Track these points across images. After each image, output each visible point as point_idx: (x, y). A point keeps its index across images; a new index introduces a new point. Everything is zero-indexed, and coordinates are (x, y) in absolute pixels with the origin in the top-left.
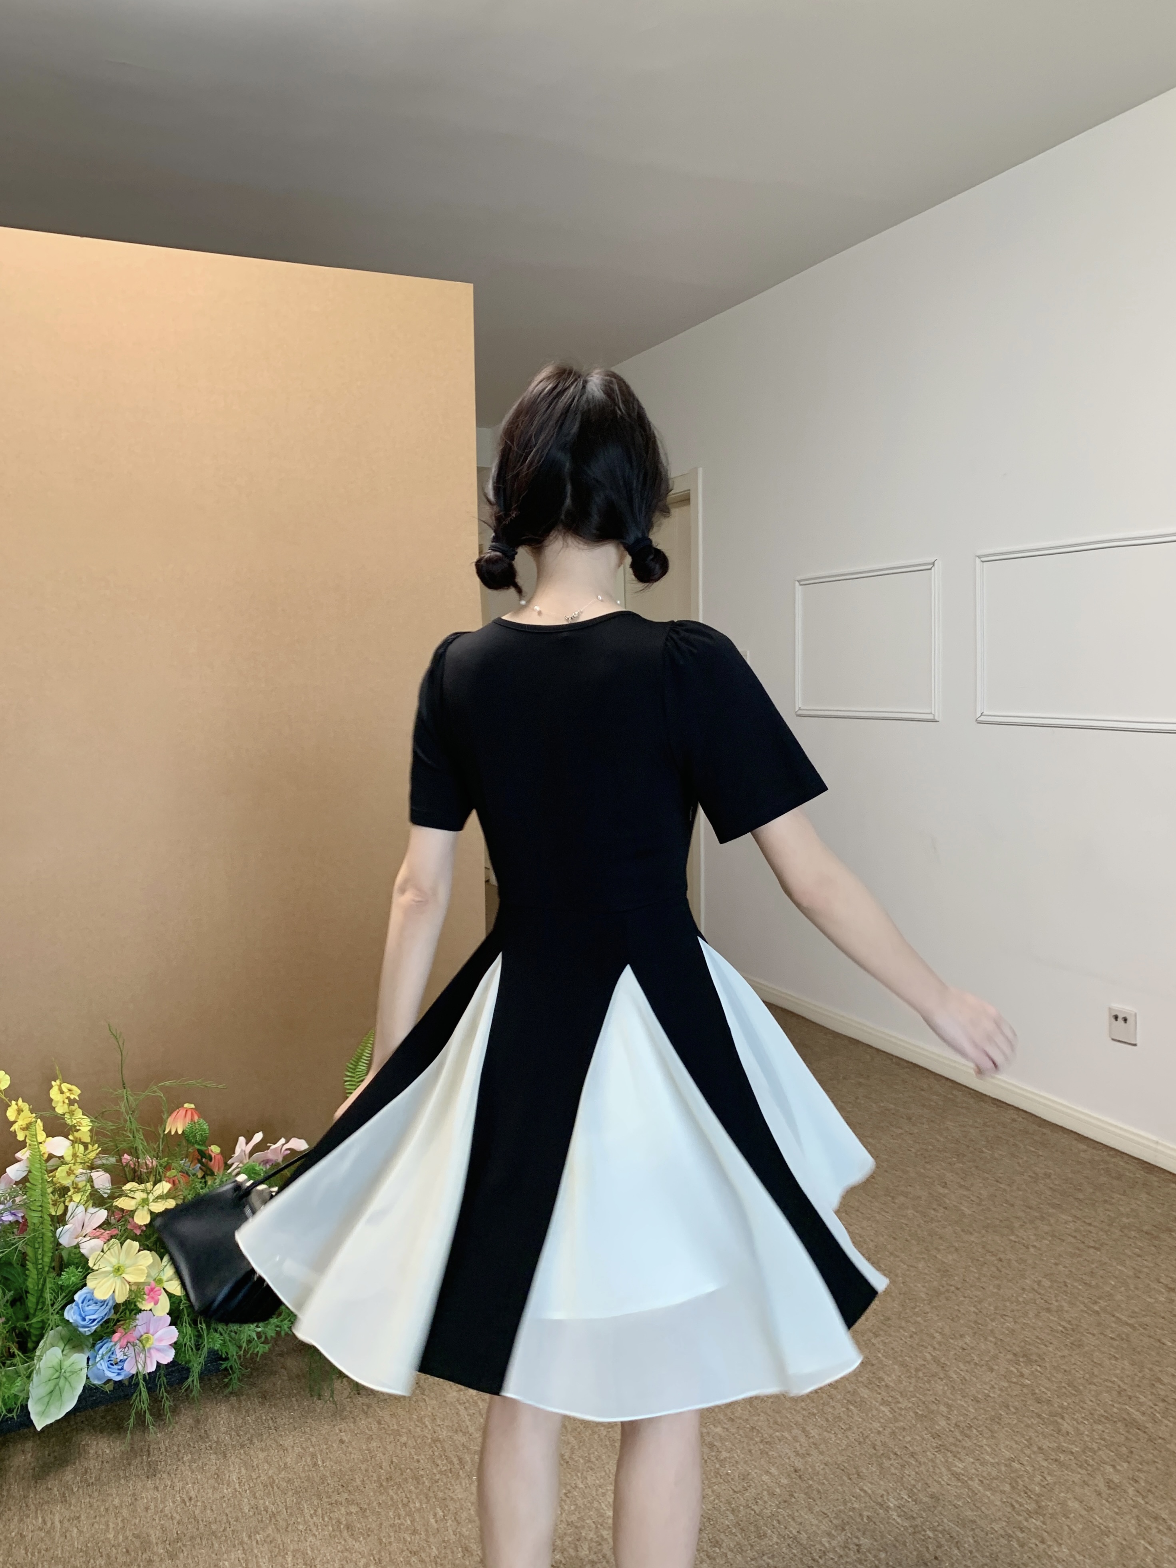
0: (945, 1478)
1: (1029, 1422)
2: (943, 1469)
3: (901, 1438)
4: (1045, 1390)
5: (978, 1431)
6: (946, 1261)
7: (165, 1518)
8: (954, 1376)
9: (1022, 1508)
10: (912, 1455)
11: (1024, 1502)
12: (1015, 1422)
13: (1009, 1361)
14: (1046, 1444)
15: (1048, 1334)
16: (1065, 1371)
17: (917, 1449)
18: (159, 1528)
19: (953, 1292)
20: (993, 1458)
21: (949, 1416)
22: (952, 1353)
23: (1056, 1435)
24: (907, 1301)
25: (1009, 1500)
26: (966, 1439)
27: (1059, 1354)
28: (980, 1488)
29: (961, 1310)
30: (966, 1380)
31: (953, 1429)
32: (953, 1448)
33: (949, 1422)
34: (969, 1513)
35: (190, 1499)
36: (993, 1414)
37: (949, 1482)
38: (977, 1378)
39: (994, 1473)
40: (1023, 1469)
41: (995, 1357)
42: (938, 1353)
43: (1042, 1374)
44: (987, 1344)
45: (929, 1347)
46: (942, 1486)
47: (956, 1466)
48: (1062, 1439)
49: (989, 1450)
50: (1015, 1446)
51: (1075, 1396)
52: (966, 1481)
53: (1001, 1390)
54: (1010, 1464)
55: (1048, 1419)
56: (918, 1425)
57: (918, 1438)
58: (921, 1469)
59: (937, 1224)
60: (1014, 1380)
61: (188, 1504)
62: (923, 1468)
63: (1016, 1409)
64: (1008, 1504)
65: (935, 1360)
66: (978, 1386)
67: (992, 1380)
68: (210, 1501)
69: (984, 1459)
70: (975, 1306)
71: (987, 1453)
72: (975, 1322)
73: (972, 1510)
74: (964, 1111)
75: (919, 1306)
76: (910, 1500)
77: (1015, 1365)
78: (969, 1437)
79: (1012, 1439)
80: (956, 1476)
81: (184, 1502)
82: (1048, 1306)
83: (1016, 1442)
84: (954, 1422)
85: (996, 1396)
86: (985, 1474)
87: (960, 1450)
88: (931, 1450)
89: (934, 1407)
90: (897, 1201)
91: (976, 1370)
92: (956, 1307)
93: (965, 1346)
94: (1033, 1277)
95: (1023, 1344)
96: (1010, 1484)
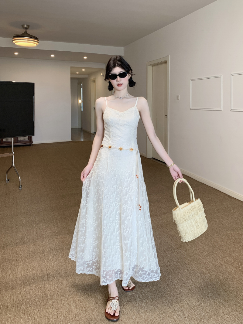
74: (227, 201)
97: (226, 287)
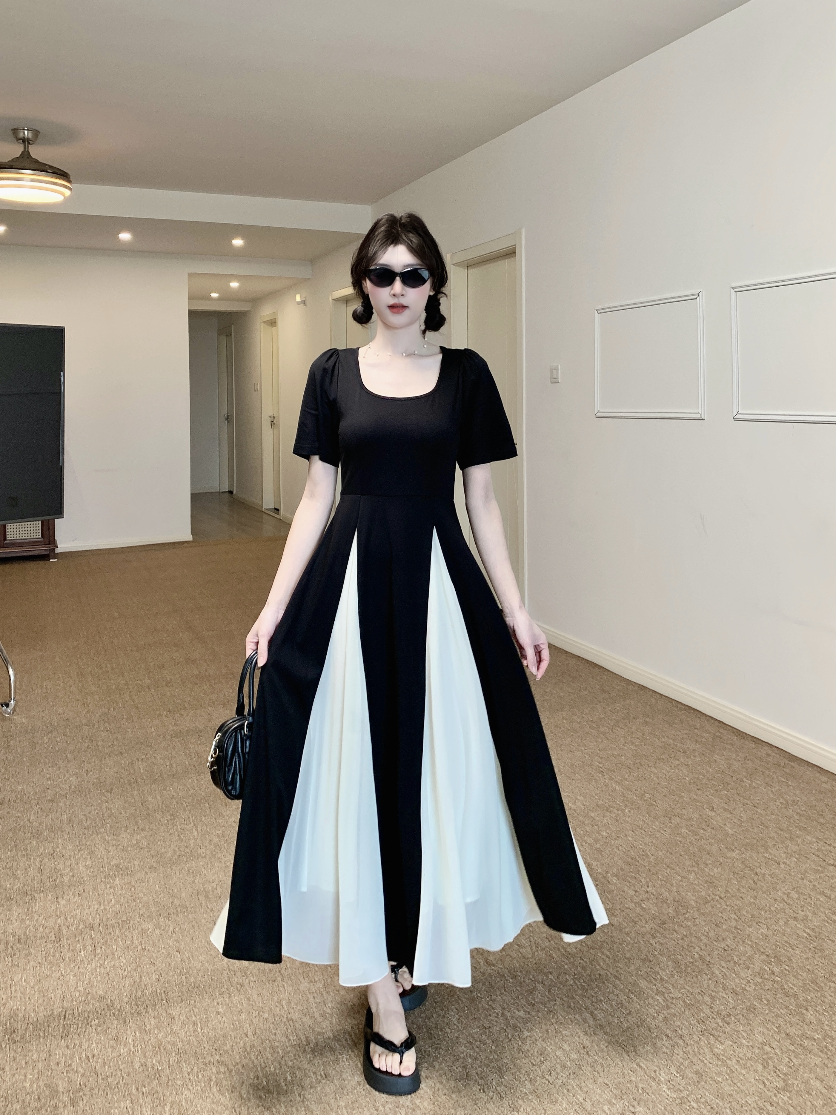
0: (708, 1057)
1: (779, 1013)
2: (706, 1050)
3: (672, 1022)
4: (792, 986)
5: (736, 1019)
6: (712, 874)
7: (72, 1072)
8: (717, 972)
9: (772, 1085)
10: (681, 1037)
11: (774, 1080)
12: (767, 1012)
13: (763, 961)
14: (792, 1031)
15: (796, 940)
16: (809, 970)
17: (685, 1032)
18: (66, 1079)
19: (717, 901)
20: (749, 1042)
21: (713, 1005)
22: (716, 953)
23: (802, 1024)
24: (680, 908)
25: (761, 1078)
26: (726, 1025)
27: (805, 956)
28: (737, 1067)
29: (724, 917)
30: (726, 976)
31: (715, 1017)
32: (714, 1032)
33: (712, 1011)
34: (727, 1088)
35: (94, 1056)
36: (749, 1004)
37: (711, 1061)
38: (736, 975)
39: (749, 1055)
40: (773, 1051)
41: (750, 958)
42: (704, 952)
43: (789, 972)
44: (745, 947)
45: (697, 948)
46: (705, 1064)
47: (717, 1048)
48: (806, 1027)
49: (745, 1035)
50: (766, 1032)
51: (818, 991)
52: (725, 1061)
53: (756, 986)
54: (762, 1047)
55: (795, 1010)
56: (687, 1012)
57: (687, 1023)
58: (687, 1049)
59: (706, 842)
60: (766, 977)
61: (91, 1060)
62: (689, 1048)
63: (768, 1001)
64: (760, 1081)
65: (701, 957)
66: (737, 980)
67: (748, 977)
68: (109, 1058)
69: (741, 1043)
70: (735, 914)
71: (743, 1037)
72: (735, 927)
73: (730, 1086)
74: (729, 747)
75: (690, 913)
76: (678, 1075)
77: (767, 964)
78: (728, 1024)
79: (764, 1026)
80: (717, 1057)
81: (88, 1058)
82: (795, 915)
83: (768, 1029)
84: (716, 1010)
85: (751, 989)
86: (741, 1055)
87: (721, 1034)
88: (697, 1033)
89: (699, 998)
90: (673, 821)
91: (735, 968)
92: (720, 915)
93: (726, 948)
94: (783, 889)
95: (774, 947)
96: (762, 1064)
97: (722, 1044)
